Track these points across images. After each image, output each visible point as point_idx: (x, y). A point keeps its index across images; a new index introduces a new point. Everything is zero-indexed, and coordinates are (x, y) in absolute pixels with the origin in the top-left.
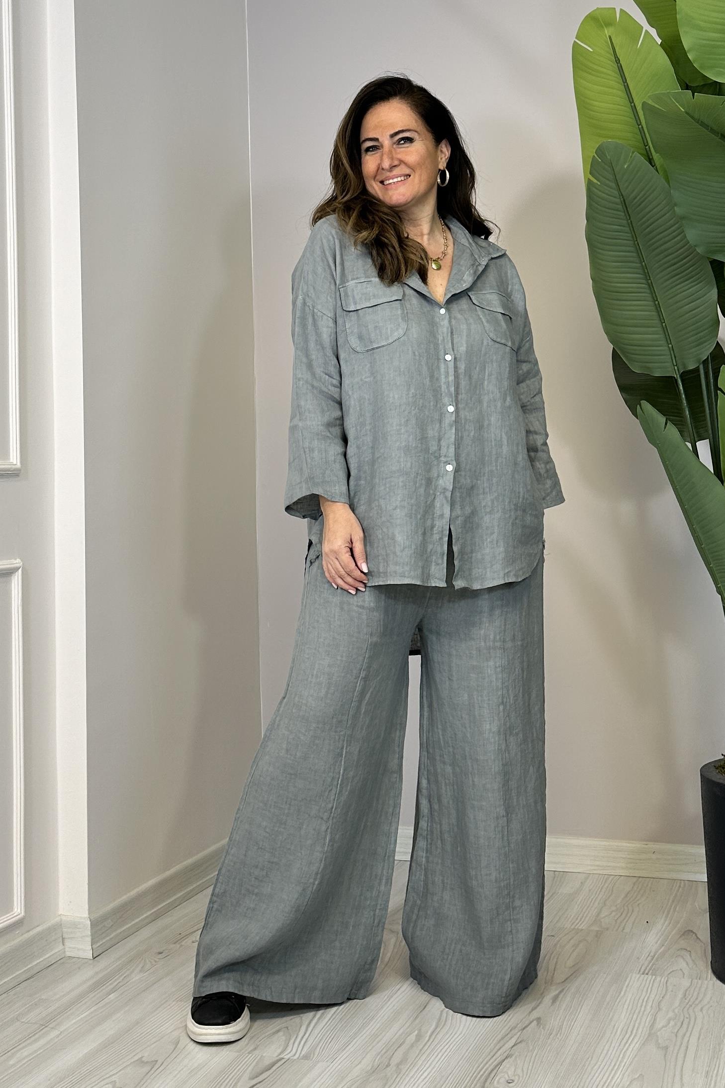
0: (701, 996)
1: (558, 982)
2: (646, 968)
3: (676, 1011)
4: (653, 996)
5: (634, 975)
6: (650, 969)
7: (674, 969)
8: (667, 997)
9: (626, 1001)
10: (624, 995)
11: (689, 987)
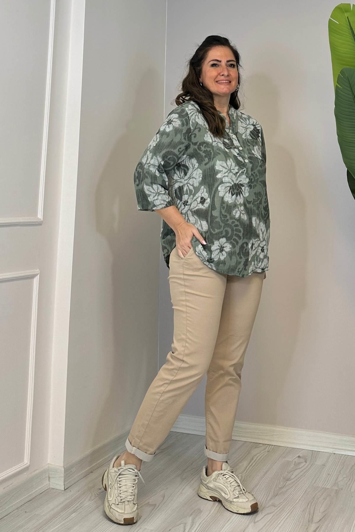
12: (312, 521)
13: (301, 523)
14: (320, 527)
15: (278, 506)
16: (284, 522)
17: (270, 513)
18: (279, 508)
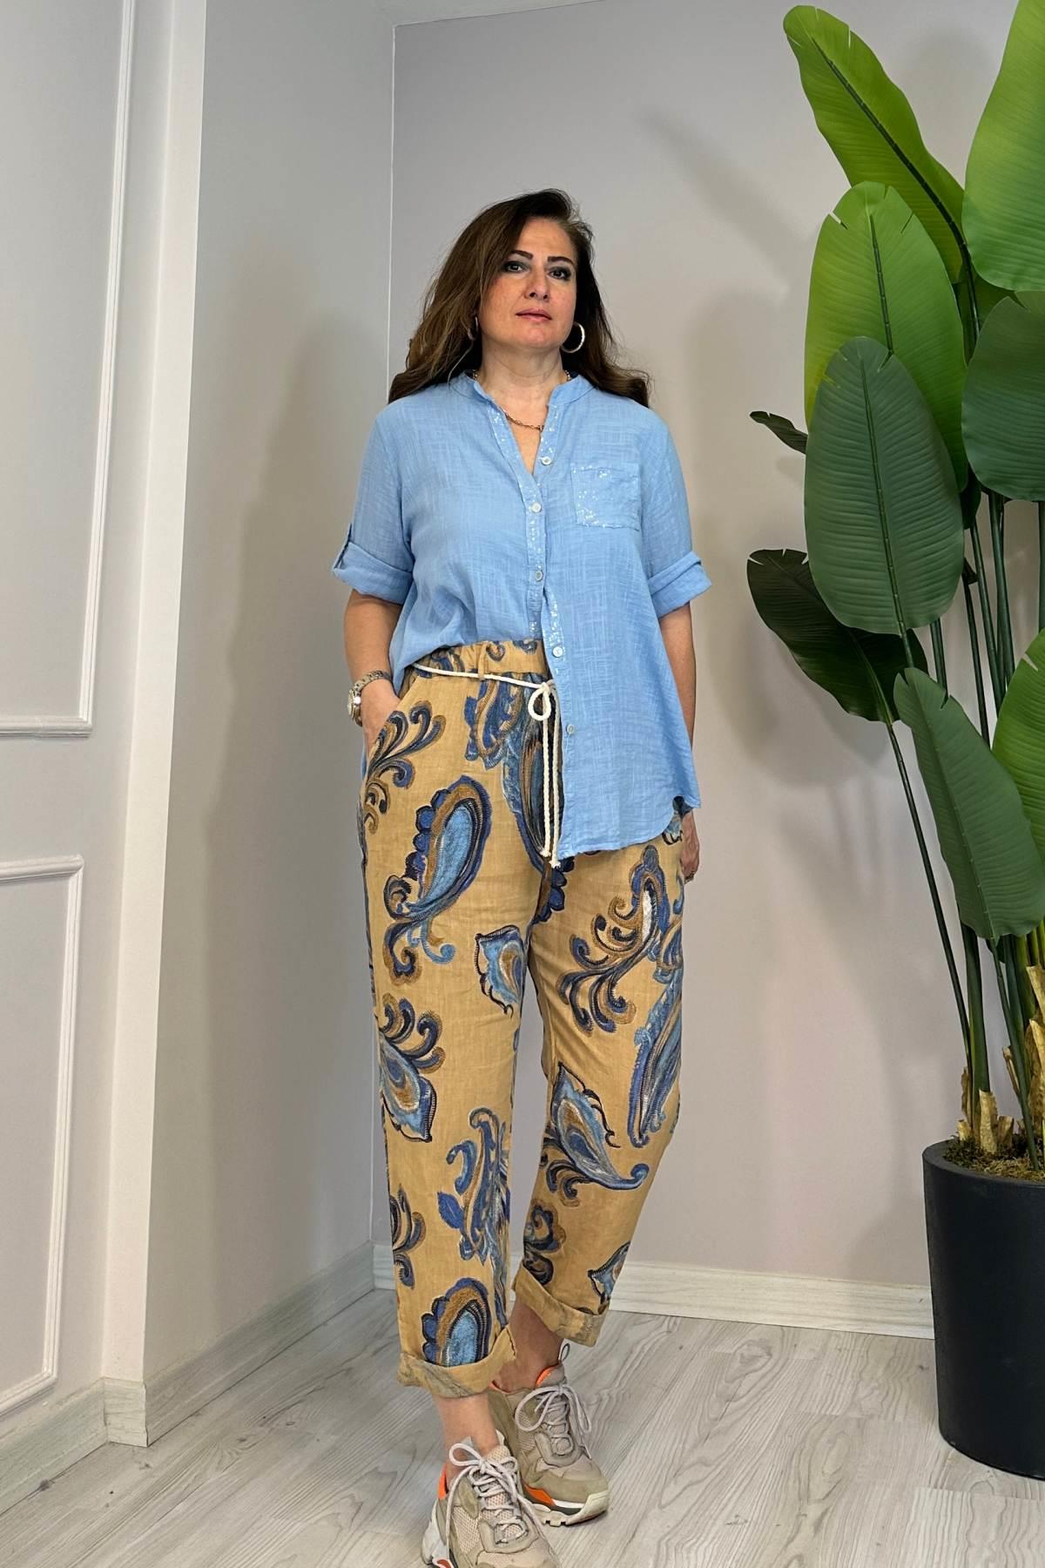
0: (1024, 1522)
1: (817, 1498)
2: (938, 1479)
3: (993, 1546)
4: (955, 1523)
5: (923, 1489)
6: (944, 1479)
7: (977, 1480)
8: (977, 1525)
9: (919, 1530)
10: (915, 1518)
11: (1005, 1509)
12: (809, 1497)
13: (781, 1505)
14: (831, 1509)
15: (717, 1463)
16: (736, 1503)
17: (698, 1482)
18: (718, 1471)
